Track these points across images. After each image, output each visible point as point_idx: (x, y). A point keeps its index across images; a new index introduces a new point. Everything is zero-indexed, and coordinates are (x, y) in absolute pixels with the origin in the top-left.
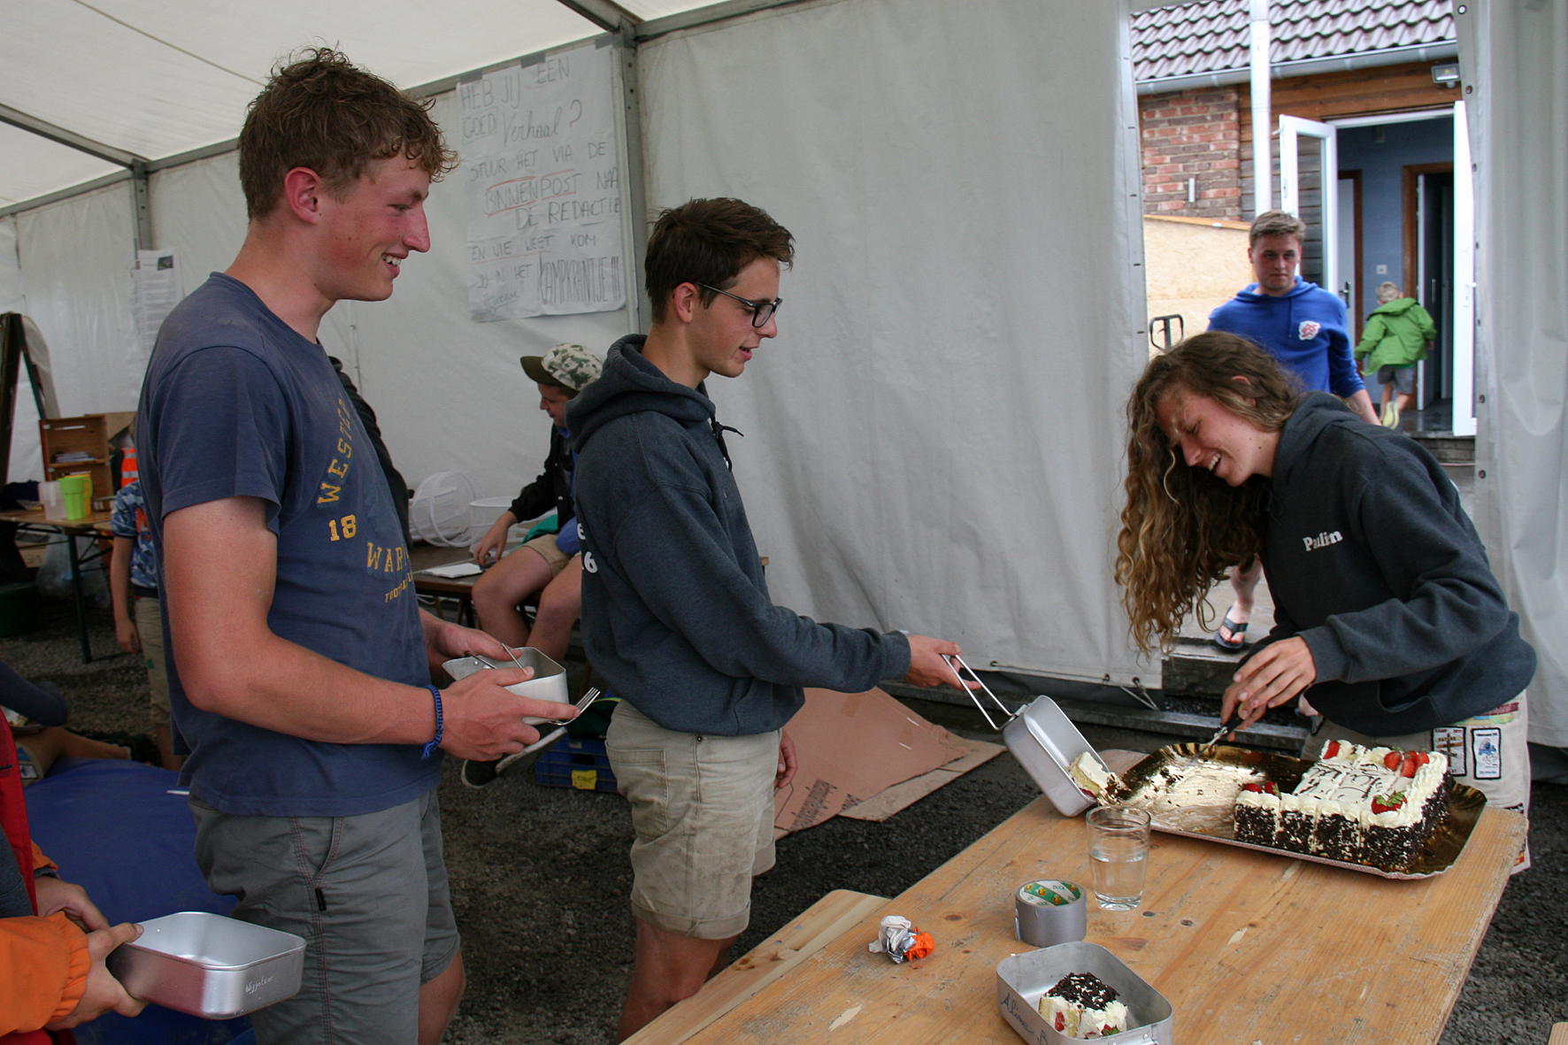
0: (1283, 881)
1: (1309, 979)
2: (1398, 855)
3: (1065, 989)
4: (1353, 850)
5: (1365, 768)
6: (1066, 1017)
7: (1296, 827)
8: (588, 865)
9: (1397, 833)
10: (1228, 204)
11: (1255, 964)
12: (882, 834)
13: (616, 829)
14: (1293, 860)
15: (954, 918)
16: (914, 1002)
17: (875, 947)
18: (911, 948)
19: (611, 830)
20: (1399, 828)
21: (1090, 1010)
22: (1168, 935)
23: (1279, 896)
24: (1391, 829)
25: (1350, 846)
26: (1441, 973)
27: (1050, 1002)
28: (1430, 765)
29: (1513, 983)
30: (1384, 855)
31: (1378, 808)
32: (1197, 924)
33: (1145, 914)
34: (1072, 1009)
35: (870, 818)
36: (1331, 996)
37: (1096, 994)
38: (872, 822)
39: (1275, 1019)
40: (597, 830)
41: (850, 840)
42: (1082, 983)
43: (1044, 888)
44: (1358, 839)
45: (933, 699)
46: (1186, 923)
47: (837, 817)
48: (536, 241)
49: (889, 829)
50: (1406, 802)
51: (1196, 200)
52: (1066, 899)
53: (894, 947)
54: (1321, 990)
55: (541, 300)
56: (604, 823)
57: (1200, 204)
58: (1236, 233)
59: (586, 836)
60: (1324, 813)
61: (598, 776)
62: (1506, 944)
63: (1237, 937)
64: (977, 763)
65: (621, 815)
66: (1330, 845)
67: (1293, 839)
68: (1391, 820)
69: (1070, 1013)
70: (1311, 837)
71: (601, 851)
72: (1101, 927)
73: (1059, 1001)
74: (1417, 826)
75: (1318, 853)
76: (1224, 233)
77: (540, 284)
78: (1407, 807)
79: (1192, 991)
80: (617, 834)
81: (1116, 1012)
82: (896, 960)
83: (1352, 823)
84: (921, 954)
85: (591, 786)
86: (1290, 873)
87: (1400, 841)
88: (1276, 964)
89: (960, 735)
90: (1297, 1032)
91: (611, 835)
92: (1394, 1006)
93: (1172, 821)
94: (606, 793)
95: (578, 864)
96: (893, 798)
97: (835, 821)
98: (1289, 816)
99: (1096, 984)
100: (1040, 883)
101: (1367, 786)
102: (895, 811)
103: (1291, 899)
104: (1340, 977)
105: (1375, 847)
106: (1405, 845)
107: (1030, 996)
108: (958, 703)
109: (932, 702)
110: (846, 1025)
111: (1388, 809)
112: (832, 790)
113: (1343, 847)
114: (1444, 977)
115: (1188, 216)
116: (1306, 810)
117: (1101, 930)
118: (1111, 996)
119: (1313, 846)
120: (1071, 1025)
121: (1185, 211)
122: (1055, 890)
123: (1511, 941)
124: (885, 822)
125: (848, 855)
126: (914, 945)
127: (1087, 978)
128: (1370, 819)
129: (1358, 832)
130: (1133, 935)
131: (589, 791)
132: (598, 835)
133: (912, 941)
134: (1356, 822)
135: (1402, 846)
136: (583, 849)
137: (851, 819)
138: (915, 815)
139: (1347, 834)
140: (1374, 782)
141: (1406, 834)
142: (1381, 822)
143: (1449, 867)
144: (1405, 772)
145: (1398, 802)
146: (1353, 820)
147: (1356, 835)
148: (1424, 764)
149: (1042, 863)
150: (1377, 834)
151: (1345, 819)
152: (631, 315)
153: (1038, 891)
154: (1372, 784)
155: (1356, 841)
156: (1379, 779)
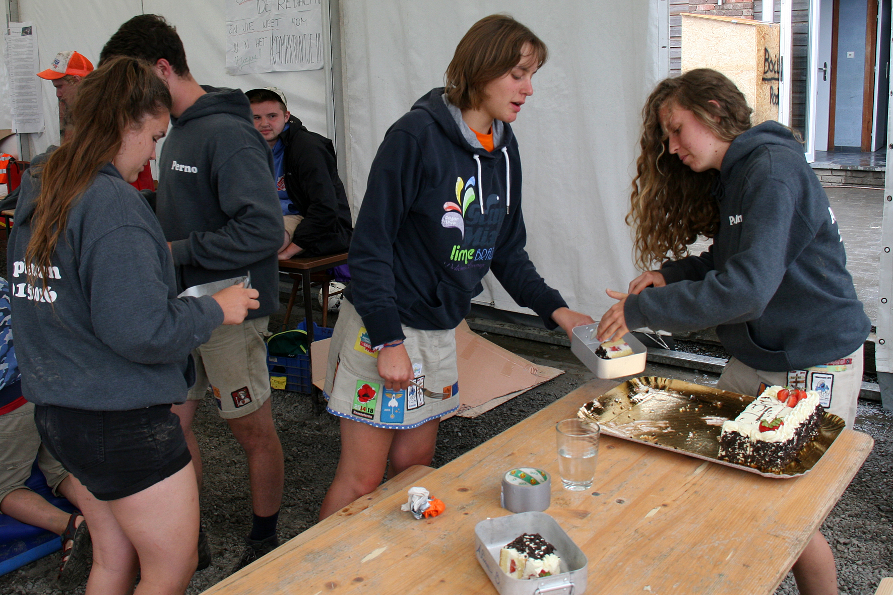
0: (693, 475)
1: (695, 544)
2: (774, 461)
3: (519, 544)
4: (745, 457)
5: (764, 400)
6: (517, 563)
9: (774, 446)
10: (745, 7)
11: (659, 533)
12: (471, 427)
13: (295, 416)
14: (703, 461)
15: (464, 490)
16: (422, 546)
17: (405, 508)
18: (427, 509)
19: (292, 417)
20: (776, 443)
21: (532, 559)
22: (605, 509)
23: (688, 486)
24: (771, 444)
25: (743, 454)
26: (786, 544)
27: (507, 553)
28: (807, 400)
29: (884, 546)
30: (765, 461)
31: (763, 429)
32: (627, 502)
33: (593, 494)
34: (520, 558)
36: (706, 557)
37: (539, 548)
39: (664, 572)
40: (283, 417)
42: (531, 540)
43: (524, 473)
44: (748, 449)
46: (620, 502)
47: (456, 416)
48: (269, 22)
49: (476, 423)
50: (783, 425)
51: (723, 4)
52: (539, 481)
53: (416, 509)
54: (701, 553)
55: (272, 61)
56: (288, 412)
57: (725, 7)
58: (747, 27)
60: (727, 430)
61: (287, 381)
62: (883, 519)
63: (652, 513)
65: (300, 407)
66: (730, 452)
68: (770, 437)
69: (520, 561)
71: (284, 431)
72: (561, 502)
73: (513, 552)
74: (790, 442)
75: (722, 458)
76: (739, 27)
77: (272, 50)
78: (783, 428)
79: (612, 549)
80: (296, 420)
81: (552, 562)
82: (417, 517)
83: (745, 438)
84: (433, 513)
85: (283, 387)
86: (700, 470)
87: (776, 452)
88: (674, 533)
89: (533, 361)
90: (677, 581)
91: (292, 421)
92: (748, 566)
93: (628, 430)
94: (293, 392)
96: (483, 403)
99: (541, 542)
100: (522, 469)
101: (762, 412)
102: (483, 412)
103: (696, 488)
104: (716, 545)
105: (759, 455)
106: (779, 454)
107: (493, 548)
110: (373, 560)
111: (769, 429)
113: (738, 454)
114: (788, 547)
115: (716, 15)
117: (560, 504)
118: (550, 550)
119: (719, 453)
120: (520, 569)
121: (715, 11)
122: (532, 475)
123: (887, 517)
126: (429, 508)
127: (536, 538)
128: (757, 436)
129: (748, 444)
130: (582, 508)
131: (281, 390)
132: (283, 420)
133: (428, 505)
134: (748, 437)
135: (777, 455)
138: (496, 415)
139: (741, 445)
140: (767, 410)
141: (781, 447)
142: (764, 438)
143: (808, 471)
144: (790, 403)
145: (778, 426)
146: (746, 436)
147: (747, 446)
148: (803, 399)
149: (532, 455)
150: (761, 446)
151: (740, 435)
152: (327, 72)
153: (519, 475)
154: (766, 411)
155: (747, 450)
156: (771, 408)
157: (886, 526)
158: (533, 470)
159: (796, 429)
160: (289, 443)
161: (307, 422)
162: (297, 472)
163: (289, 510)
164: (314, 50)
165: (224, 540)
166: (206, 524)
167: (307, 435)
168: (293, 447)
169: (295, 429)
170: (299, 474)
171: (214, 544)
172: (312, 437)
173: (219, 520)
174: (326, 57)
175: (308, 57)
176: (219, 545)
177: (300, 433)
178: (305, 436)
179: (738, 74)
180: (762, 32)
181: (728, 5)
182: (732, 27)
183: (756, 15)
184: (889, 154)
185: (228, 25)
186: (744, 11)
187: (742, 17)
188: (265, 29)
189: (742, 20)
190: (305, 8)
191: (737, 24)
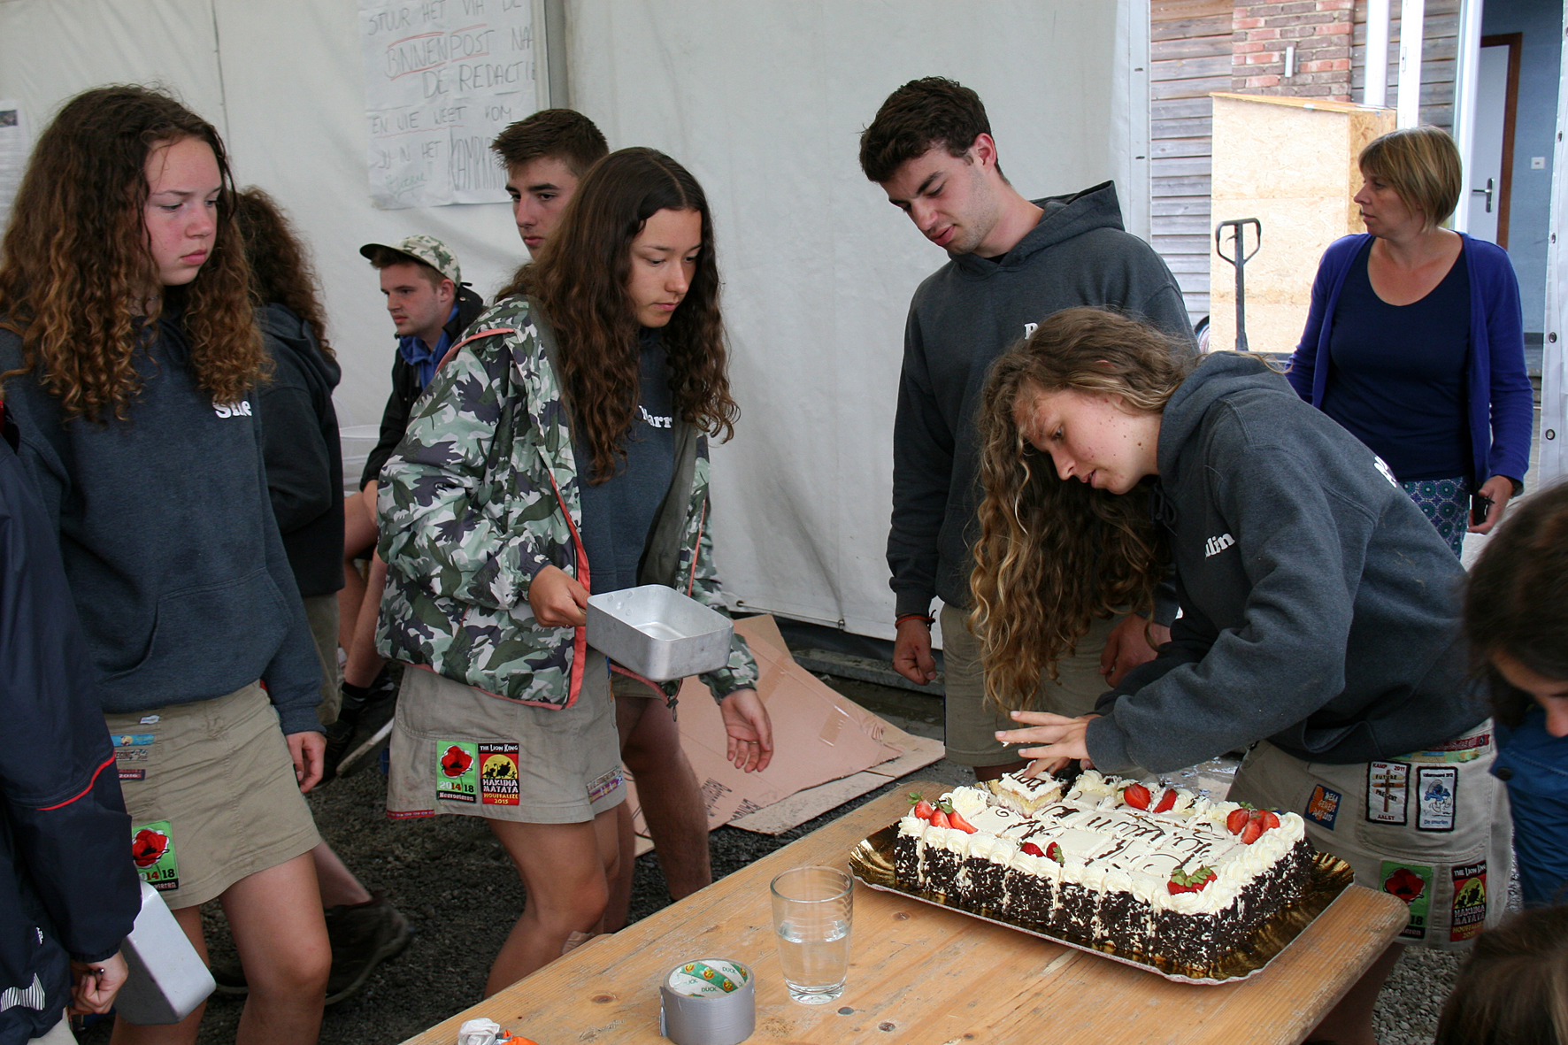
0: (1041, 976)
2: (1196, 951)
4: (1144, 941)
5: (1200, 828)
7: (1077, 905)
9: (1194, 922)
19: (453, 834)
20: (1197, 915)
22: (854, 1043)
23: (1023, 998)
24: (1188, 917)
25: (1139, 935)
28: (1277, 831)
30: (1179, 949)
31: (1174, 888)
32: (900, 1028)
35: (764, 830)
38: (765, 835)
41: (732, 857)
43: (711, 970)
44: (1149, 926)
45: (887, 683)
46: (887, 1027)
47: (726, 827)
48: (445, 113)
50: (1213, 880)
52: (735, 984)
60: (1111, 889)
66: (1116, 930)
67: (1074, 919)
68: (1188, 904)
70: (1095, 918)
72: (777, 1025)
74: (1229, 912)
75: (1101, 943)
78: (1212, 887)
83: (1142, 905)
86: (1055, 966)
87: (1196, 933)
89: (907, 729)
96: (800, 807)
97: (723, 832)
98: (1069, 890)
100: (706, 963)
101: (1191, 852)
102: (798, 823)
103: (1038, 1003)
106: (1203, 938)
109: (884, 686)
111: (1186, 889)
112: (725, 793)
113: (1132, 935)
115: (1281, 95)
116: (1090, 882)
117: (774, 1029)
119: (1098, 931)
122: (725, 973)
124: (780, 838)
128: (1162, 901)
129: (1148, 917)
134: (1147, 904)
135: (1199, 939)
137: (742, 830)
139: (1136, 918)
140: (1200, 849)
141: (1207, 925)
142: (1176, 906)
143: (1256, 971)
144: (1247, 836)
145: (1202, 882)
146: (1143, 902)
147: (1147, 922)
148: (1271, 829)
149: (752, 931)
150: (1171, 920)
151: (1134, 900)
153: (703, 972)
154: (1196, 852)
155: (1146, 929)
156: (1209, 845)
158: (727, 965)
159: (1245, 889)
160: (439, 883)
161: (478, 842)
162: (443, 937)
167: (474, 868)
168: (444, 891)
169: (454, 856)
170: (447, 942)
172: (482, 872)
177: (462, 864)
178: (469, 870)
179: (1315, 202)
180: (1361, 125)
181: (1304, 76)
182: (1304, 117)
183: (1355, 95)
184: (1548, 351)
185: (370, 118)
186: (1335, 87)
187: (1330, 98)
188: (438, 126)
189: (1330, 103)
190: (507, 87)
191: (1314, 110)
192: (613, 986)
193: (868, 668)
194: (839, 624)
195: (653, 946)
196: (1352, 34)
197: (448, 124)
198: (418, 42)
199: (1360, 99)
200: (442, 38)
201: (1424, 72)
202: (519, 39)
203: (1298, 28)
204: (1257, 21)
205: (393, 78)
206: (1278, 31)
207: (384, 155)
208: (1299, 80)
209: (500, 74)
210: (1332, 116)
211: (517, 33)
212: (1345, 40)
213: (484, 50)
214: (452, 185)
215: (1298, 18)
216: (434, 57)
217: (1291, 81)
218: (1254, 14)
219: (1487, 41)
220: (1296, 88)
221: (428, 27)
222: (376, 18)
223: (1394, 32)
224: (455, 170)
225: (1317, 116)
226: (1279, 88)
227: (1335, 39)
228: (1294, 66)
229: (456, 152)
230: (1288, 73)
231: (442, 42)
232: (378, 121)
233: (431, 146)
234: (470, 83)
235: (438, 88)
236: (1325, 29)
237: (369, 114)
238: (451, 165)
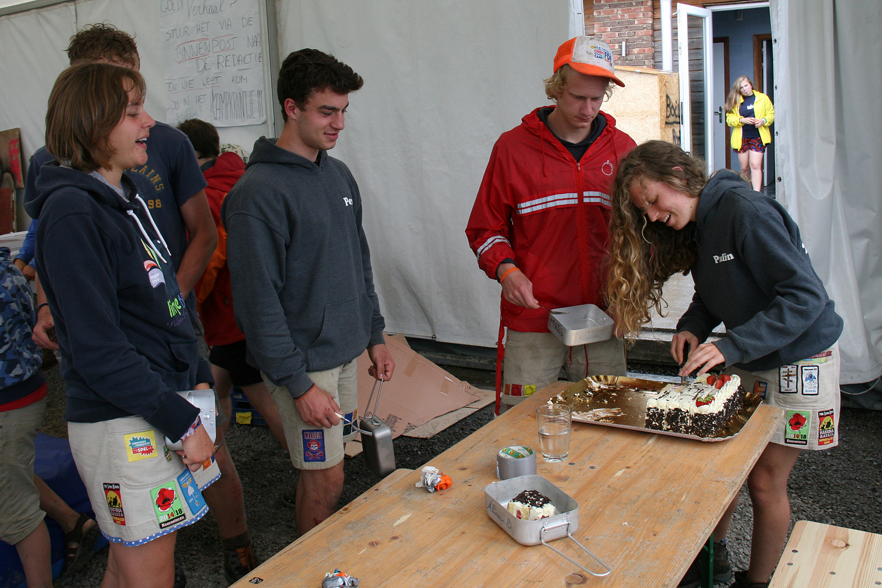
0: (647, 445)
1: (656, 492)
2: (710, 429)
3: (522, 498)
4: (686, 428)
5: (696, 384)
6: (522, 513)
7: (655, 417)
8: (247, 469)
9: (709, 417)
10: (646, 57)
11: (627, 486)
12: (429, 446)
13: (264, 447)
14: (653, 434)
15: (464, 469)
16: (441, 511)
17: (419, 485)
18: (438, 483)
20: (710, 414)
21: (534, 507)
22: (581, 474)
23: (644, 453)
24: (706, 415)
25: (684, 426)
26: (725, 486)
27: (513, 505)
28: (730, 382)
30: (702, 429)
31: (699, 404)
32: (598, 468)
33: (569, 464)
34: (525, 508)
35: (421, 436)
36: (666, 500)
37: (538, 500)
38: (423, 438)
39: (635, 512)
40: (253, 448)
41: (409, 450)
42: (531, 495)
43: (513, 450)
44: (688, 421)
45: (461, 365)
46: (592, 468)
47: (402, 436)
48: (209, 80)
49: (433, 442)
50: (714, 400)
51: (626, 55)
52: (525, 455)
53: (429, 483)
54: (661, 497)
56: (257, 444)
59: (246, 451)
60: (670, 408)
61: (252, 415)
63: (619, 473)
64: (487, 403)
65: (267, 439)
66: (674, 426)
67: (654, 423)
68: (706, 410)
69: (524, 510)
70: (664, 421)
71: (256, 460)
72: (545, 471)
73: (518, 504)
74: (721, 413)
75: (668, 430)
78: (714, 402)
79: (592, 500)
80: (265, 450)
81: (549, 509)
82: (430, 490)
83: (685, 413)
84: (444, 487)
85: (248, 422)
86: (651, 441)
87: (710, 421)
88: (638, 486)
89: (477, 387)
90: (646, 517)
91: (262, 451)
92: (699, 503)
93: (588, 417)
94: (257, 426)
95: (242, 468)
96: (435, 425)
97: (400, 439)
98: (651, 411)
99: (539, 495)
100: (511, 448)
101: (696, 394)
102: (437, 432)
103: (650, 454)
104: (673, 491)
105: (697, 425)
106: (713, 423)
107: (503, 503)
108: (477, 367)
109: (460, 367)
110: (402, 524)
111: (704, 404)
112: (398, 420)
113: (681, 426)
114: (727, 488)
115: (621, 65)
116: (661, 407)
117: (545, 473)
118: (546, 501)
119: (665, 427)
120: (524, 517)
122: (519, 452)
124: (431, 439)
125: (408, 459)
126: (440, 482)
127: (534, 493)
128: (694, 410)
129: (688, 418)
130: (563, 474)
131: (247, 425)
132: (253, 451)
133: (439, 479)
134: (687, 412)
135: (712, 424)
136: (244, 459)
137: (410, 437)
138: (449, 434)
139: (683, 418)
140: (700, 392)
141: (714, 417)
142: (700, 411)
143: (736, 434)
144: (717, 385)
145: (710, 400)
146: (686, 411)
147: (688, 419)
148: (728, 381)
150: (698, 418)
151: (681, 411)
152: (270, 127)
153: (509, 452)
154: (699, 393)
155: (687, 423)
156: (703, 390)
157: (796, 500)
158: (520, 447)
159: (725, 404)
160: (263, 471)
161: (276, 451)
163: (273, 529)
164: (256, 105)
165: (216, 558)
166: (197, 547)
167: (279, 463)
168: (267, 474)
171: (208, 563)
172: (283, 464)
173: (209, 542)
174: (269, 113)
175: (249, 113)
176: (212, 564)
177: (271, 462)
178: (276, 464)
179: (644, 118)
180: (663, 80)
181: (631, 56)
182: (636, 76)
183: (657, 65)
184: (778, 186)
185: (166, 83)
186: (646, 61)
187: (645, 67)
188: (205, 87)
189: (644, 69)
190: (244, 66)
191: (641, 73)
192: (465, 465)
193: (450, 358)
194: (433, 338)
195: (473, 449)
196: (653, 36)
197: (211, 85)
198: (193, 44)
199: (661, 68)
200: (207, 42)
201: (690, 54)
202: (251, 41)
203: (626, 32)
204: (606, 29)
205: (179, 63)
206: (617, 33)
207: (175, 102)
208: (629, 58)
209: (240, 59)
210: (650, 76)
211: (250, 38)
212: (650, 38)
213: (232, 48)
214: (213, 117)
215: (627, 27)
216: (203, 51)
217: (625, 58)
218: (605, 25)
219: (716, 40)
220: (627, 62)
221: (200, 36)
222: (170, 32)
223: (675, 35)
224: (215, 110)
225: (642, 76)
226: (619, 62)
227: (645, 38)
228: (626, 51)
229: (215, 100)
230: (624, 54)
231: (207, 44)
232: (171, 85)
233: (201, 97)
234: (223, 64)
235: (205, 67)
236: (640, 33)
237: (166, 81)
238: (212, 107)
